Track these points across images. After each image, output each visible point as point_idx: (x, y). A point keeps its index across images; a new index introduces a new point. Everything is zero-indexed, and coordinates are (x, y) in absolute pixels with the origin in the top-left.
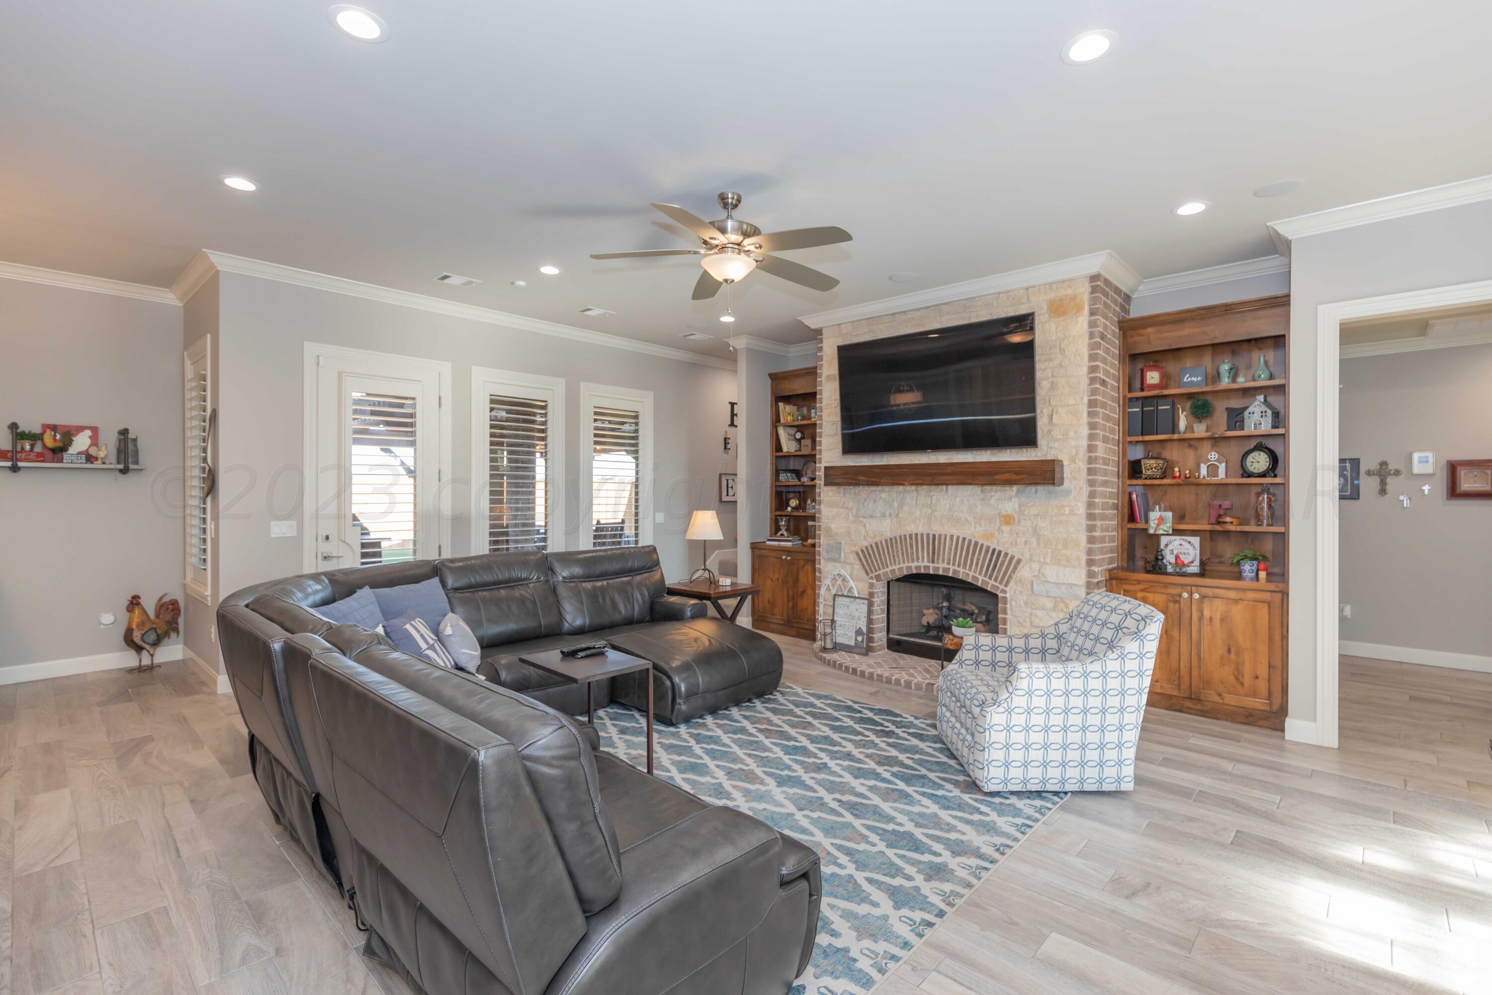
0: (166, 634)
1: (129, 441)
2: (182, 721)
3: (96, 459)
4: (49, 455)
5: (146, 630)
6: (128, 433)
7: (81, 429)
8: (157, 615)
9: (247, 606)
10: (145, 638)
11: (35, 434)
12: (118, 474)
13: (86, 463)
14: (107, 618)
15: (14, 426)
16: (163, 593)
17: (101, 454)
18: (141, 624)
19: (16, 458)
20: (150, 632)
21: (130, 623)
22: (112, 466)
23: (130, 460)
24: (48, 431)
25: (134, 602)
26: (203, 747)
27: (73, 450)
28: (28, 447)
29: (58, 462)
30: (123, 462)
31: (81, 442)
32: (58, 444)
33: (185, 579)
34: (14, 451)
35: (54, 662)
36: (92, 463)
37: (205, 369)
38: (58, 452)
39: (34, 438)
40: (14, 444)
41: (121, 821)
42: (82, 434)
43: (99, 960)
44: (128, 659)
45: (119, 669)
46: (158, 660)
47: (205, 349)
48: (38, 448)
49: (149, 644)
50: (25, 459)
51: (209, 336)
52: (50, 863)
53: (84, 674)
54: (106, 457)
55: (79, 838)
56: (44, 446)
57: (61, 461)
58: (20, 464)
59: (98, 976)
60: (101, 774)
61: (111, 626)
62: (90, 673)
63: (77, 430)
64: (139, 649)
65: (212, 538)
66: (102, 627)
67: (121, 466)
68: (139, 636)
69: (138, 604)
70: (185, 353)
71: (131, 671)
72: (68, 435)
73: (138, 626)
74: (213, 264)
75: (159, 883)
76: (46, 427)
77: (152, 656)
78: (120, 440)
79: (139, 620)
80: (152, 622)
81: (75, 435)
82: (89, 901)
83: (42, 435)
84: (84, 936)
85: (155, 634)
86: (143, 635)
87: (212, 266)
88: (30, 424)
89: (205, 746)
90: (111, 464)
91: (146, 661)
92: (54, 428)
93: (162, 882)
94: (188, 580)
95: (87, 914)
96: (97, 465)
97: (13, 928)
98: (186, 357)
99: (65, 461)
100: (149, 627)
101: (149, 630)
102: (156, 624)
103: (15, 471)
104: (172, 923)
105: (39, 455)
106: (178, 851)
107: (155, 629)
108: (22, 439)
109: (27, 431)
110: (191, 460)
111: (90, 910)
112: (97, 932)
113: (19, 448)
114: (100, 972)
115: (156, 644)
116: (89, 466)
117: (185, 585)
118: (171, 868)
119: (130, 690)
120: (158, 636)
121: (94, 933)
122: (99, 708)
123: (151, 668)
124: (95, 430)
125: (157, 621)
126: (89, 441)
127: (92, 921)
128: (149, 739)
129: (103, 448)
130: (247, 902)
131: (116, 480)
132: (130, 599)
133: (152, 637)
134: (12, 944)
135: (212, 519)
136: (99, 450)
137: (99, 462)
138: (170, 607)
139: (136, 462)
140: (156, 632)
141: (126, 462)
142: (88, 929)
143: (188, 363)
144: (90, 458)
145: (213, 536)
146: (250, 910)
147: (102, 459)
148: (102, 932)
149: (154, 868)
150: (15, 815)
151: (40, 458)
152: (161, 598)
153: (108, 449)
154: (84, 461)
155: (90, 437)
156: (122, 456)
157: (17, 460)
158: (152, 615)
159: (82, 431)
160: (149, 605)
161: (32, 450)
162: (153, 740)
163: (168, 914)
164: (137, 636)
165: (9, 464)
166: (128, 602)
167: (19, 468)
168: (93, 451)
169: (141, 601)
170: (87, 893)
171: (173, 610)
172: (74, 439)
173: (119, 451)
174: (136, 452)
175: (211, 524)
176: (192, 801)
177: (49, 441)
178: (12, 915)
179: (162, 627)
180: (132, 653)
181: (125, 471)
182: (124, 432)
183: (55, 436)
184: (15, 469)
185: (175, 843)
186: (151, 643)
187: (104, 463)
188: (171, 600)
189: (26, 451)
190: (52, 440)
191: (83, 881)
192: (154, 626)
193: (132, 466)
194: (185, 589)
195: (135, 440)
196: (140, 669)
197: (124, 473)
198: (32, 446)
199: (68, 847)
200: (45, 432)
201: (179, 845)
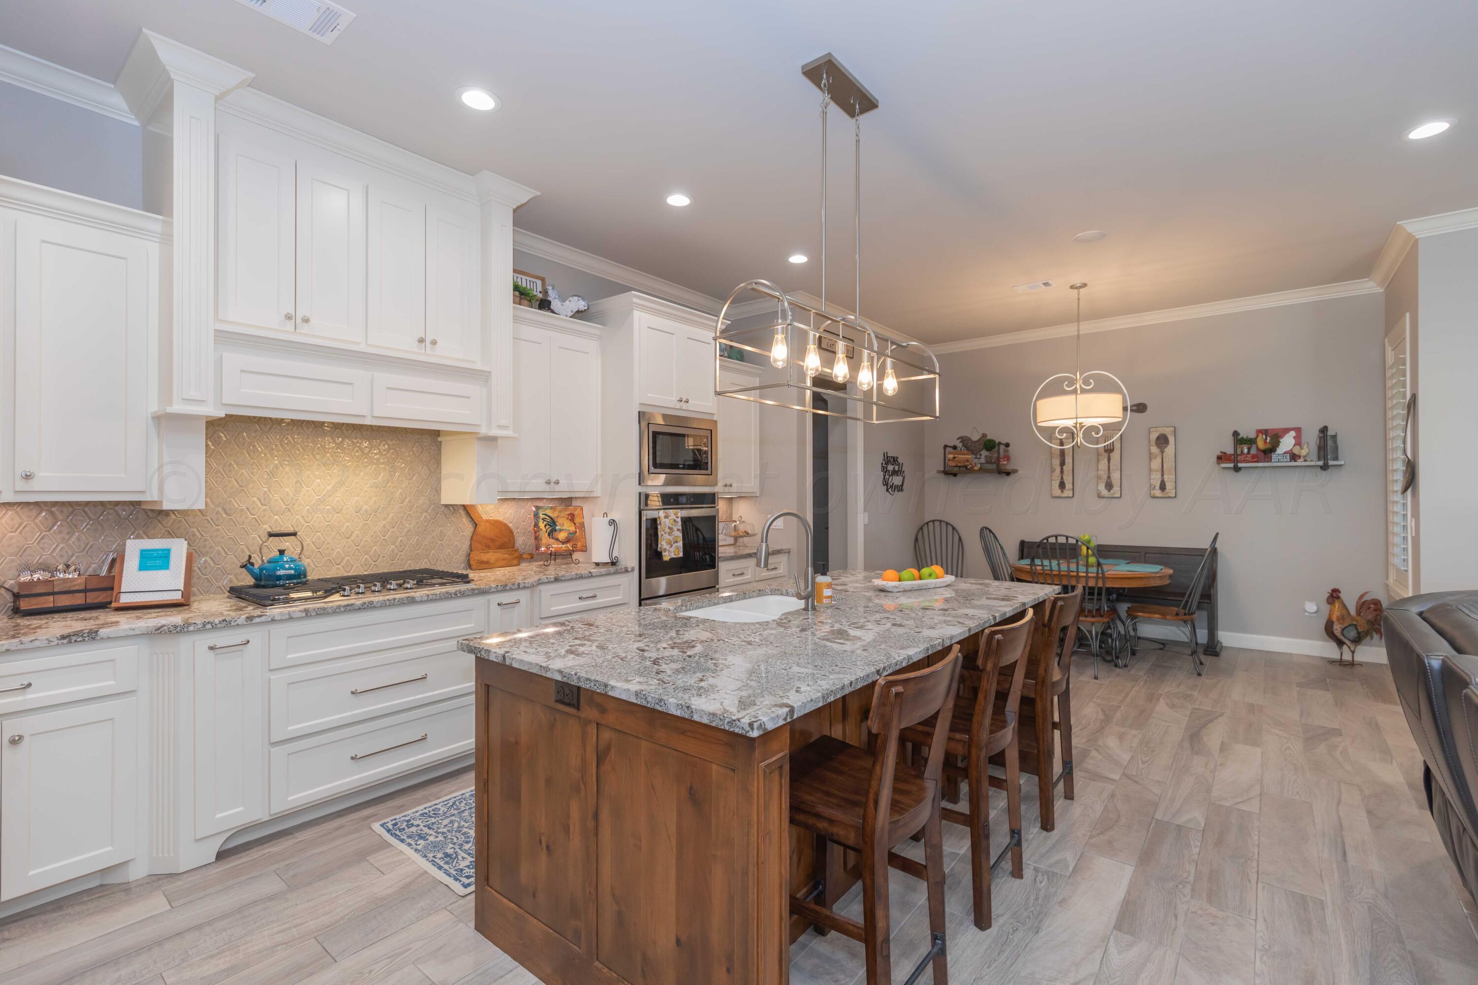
0: (1367, 633)
1: (1328, 438)
2: (1374, 726)
3: (1299, 457)
4: (1262, 455)
5: (1346, 625)
6: (1327, 431)
7: (1286, 431)
8: (1359, 613)
9: (1421, 614)
10: (1345, 632)
11: (1251, 439)
12: (1319, 469)
13: (1290, 461)
14: (1311, 607)
15: (1236, 434)
16: (1367, 591)
17: (1304, 452)
18: (1341, 619)
19: (1237, 460)
20: (1351, 628)
21: (1330, 615)
22: (1313, 463)
23: (1329, 457)
24: (1260, 435)
25: (1334, 596)
26: (1392, 762)
27: (1281, 450)
28: (1246, 451)
29: (1268, 462)
30: (1323, 459)
31: (1287, 443)
32: (1268, 446)
33: (1387, 578)
34: (1235, 454)
35: (1264, 637)
36: (1295, 461)
37: (1404, 353)
38: (1268, 453)
39: (1251, 442)
40: (1235, 449)
41: (1297, 798)
42: (1288, 435)
43: (1256, 909)
44: (1330, 650)
45: (1322, 658)
46: (1358, 658)
47: (1404, 331)
48: (1253, 451)
49: (1350, 640)
50: (1244, 461)
51: (1408, 314)
52: (1236, 803)
53: (1291, 654)
54: (1308, 454)
55: (1261, 795)
56: (1258, 448)
57: (1271, 461)
58: (1240, 465)
59: (1253, 922)
60: (1288, 748)
61: (1315, 615)
62: (1295, 654)
63: (1283, 432)
64: (1340, 643)
65: (1412, 537)
66: (1307, 614)
67: (1321, 463)
68: (1340, 630)
69: (1338, 598)
70: (1386, 340)
71: (1332, 662)
72: (1276, 436)
73: (1338, 620)
74: (1411, 234)
75: (1321, 874)
76: (1259, 432)
77: (1353, 652)
78: (1320, 438)
79: (1339, 614)
80: (1353, 619)
81: (1282, 437)
82: (1258, 853)
83: (1256, 438)
84: (1250, 881)
85: (1355, 631)
86: (1343, 630)
87: (1410, 236)
88: (1247, 432)
89: (1394, 761)
90: (1312, 461)
91: (1347, 656)
92: (1265, 432)
93: (1323, 874)
94: (1391, 581)
95: (1255, 864)
96: (1300, 463)
97: (1202, 841)
98: (1387, 344)
99: (1273, 460)
100: (1350, 623)
101: (1349, 626)
102: (1357, 621)
103: (1237, 471)
104: (1325, 920)
105: (1254, 456)
106: (1345, 854)
107: (1356, 626)
108: (1242, 444)
109: (1245, 437)
110: (1392, 452)
111: (1258, 861)
112: (1260, 885)
113: (1239, 452)
114: (1256, 920)
115: (1357, 640)
116: (1293, 464)
117: (1387, 586)
118: (1335, 866)
119: (1328, 680)
120: (1358, 633)
121: (1257, 883)
122: (1298, 688)
123: (1352, 664)
124: (1298, 430)
125: (1358, 618)
126: (1293, 442)
127: (1258, 872)
128: (1338, 733)
129: (1305, 447)
130: (1411, 952)
131: (1316, 476)
132: (1330, 591)
133: (1353, 634)
134: (1199, 852)
135: (1412, 516)
136: (1301, 448)
137: (1302, 459)
138: (1372, 606)
139: (1336, 458)
140: (1356, 629)
141: (1325, 458)
142: (1253, 877)
143: (1389, 349)
144: (1294, 457)
145: (1414, 535)
146: (1414, 965)
147: (1304, 457)
148: (1264, 888)
149: (1319, 857)
150: (1220, 753)
151: (1256, 459)
152: (1362, 596)
153: (1309, 448)
154: (1289, 460)
155: (1294, 437)
156: (1322, 454)
157: (1238, 462)
158: (1353, 612)
159: (1288, 433)
160: (1350, 600)
161: (1249, 453)
162: (1340, 734)
163: (1323, 909)
164: (1337, 629)
165: (1231, 465)
166: (1329, 595)
167: (1240, 469)
168: (1296, 451)
169: (1341, 595)
170: (1258, 846)
171: (1375, 610)
172: (1281, 440)
173: (1319, 448)
174: (1336, 448)
175: (1411, 521)
176: (1369, 812)
177: (1261, 444)
178: (1204, 830)
179: (1363, 626)
180: (1333, 645)
181: (1325, 467)
182: (1324, 430)
183: (1266, 439)
184: (1237, 469)
185: (1344, 845)
186: (1352, 639)
187: (1305, 461)
188: (1372, 600)
189: (1244, 454)
190: (1263, 443)
191: (1257, 833)
192: (1355, 623)
193: (1331, 463)
194: (1388, 591)
195: (1334, 437)
196: (1341, 663)
197: (1325, 470)
198: (1249, 449)
199: (1251, 798)
200: (1257, 436)
201: (1348, 850)
